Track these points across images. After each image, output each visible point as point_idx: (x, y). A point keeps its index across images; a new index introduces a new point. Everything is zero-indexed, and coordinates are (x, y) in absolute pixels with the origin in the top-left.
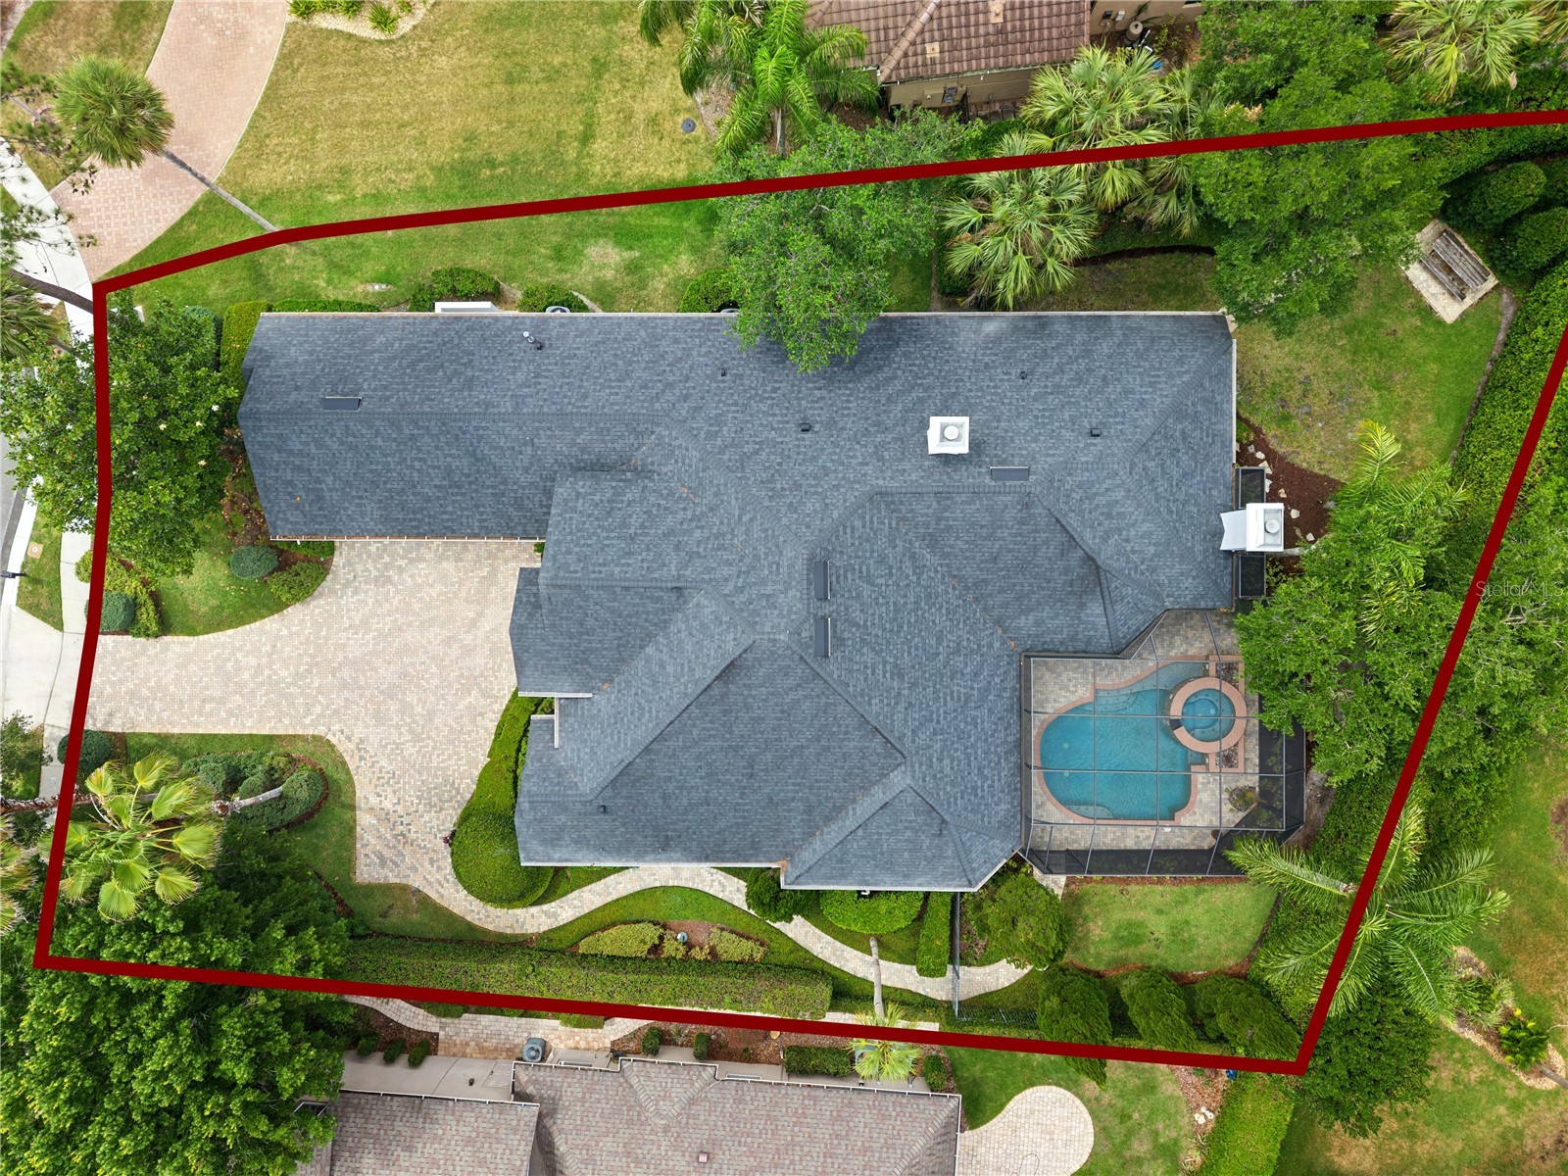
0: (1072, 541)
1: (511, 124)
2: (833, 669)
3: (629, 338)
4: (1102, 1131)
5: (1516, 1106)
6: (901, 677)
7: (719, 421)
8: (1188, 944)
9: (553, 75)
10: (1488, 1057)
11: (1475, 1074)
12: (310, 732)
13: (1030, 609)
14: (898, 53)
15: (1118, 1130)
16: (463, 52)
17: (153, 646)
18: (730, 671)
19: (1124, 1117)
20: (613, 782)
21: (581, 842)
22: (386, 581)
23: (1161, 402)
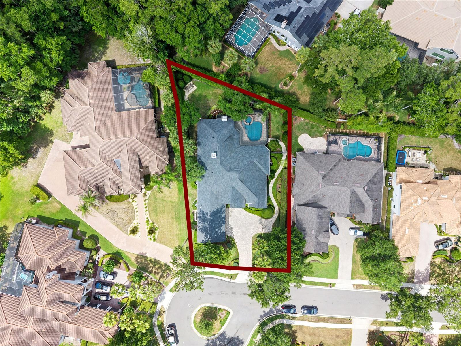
0: (226, 140)
1: (170, 212)
2: (241, 169)
3: (200, 195)
4: (304, 133)
5: (300, 78)
6: (243, 161)
7: (211, 183)
8: (279, 121)
9: (164, 206)
10: (294, 82)
11: (296, 83)
12: (252, 238)
13: (234, 145)
14: (165, 161)
15: (304, 130)
16: (160, 219)
17: (240, 261)
18: (242, 181)
19: (302, 130)
21: (264, 201)
22: (232, 228)
23: (209, 129)
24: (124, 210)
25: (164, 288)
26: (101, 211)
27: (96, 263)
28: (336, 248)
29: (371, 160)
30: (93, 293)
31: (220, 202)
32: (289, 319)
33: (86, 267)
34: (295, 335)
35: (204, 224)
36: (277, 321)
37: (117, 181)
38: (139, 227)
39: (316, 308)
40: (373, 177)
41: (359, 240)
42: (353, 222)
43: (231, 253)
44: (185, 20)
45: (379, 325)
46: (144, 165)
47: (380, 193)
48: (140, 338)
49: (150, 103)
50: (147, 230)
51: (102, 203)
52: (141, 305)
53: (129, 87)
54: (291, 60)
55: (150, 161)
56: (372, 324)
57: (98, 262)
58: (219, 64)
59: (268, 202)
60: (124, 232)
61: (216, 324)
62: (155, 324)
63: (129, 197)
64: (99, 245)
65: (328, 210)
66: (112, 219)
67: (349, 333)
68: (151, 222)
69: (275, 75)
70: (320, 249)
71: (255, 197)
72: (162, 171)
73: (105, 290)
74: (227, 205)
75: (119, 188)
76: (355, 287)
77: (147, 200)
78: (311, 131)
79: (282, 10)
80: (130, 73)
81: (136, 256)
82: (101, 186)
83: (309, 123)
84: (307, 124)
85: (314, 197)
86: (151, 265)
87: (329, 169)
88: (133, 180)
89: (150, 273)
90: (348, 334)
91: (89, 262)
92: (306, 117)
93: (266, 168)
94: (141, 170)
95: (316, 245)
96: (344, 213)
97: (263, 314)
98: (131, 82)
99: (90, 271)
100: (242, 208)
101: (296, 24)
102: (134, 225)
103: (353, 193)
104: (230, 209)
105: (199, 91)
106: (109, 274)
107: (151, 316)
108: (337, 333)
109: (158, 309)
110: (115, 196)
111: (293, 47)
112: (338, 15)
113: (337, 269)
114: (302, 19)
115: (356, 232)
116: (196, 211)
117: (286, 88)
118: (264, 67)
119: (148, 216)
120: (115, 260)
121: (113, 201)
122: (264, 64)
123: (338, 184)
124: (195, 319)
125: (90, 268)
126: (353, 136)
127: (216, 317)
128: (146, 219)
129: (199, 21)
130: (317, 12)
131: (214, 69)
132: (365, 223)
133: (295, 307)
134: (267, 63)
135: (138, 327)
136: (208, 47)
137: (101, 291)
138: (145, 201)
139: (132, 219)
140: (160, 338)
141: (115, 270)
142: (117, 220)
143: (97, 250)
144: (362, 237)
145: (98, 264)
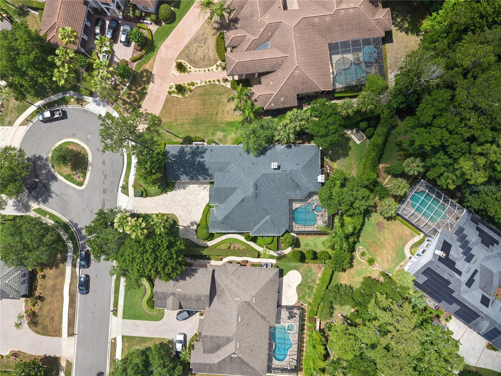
0: (294, 181)
1: (204, 112)
2: (257, 200)
3: (225, 149)
4: (303, 278)
5: (370, 272)
6: (268, 202)
7: (240, 163)
8: (317, 246)
9: (211, 104)
10: (366, 265)
11: (364, 267)
12: (171, 213)
13: (288, 191)
14: (267, 105)
15: (306, 278)
16: (196, 100)
17: (144, 199)
18: (242, 201)
19: (307, 275)
20: (224, 218)
21: (219, 228)
22: (184, 188)
23: (308, 159)
24: (207, 55)
25: (110, 105)
26: (205, 27)
27: (141, 21)
28: (160, 316)
29: (270, 361)
30: (104, 18)
31: (216, 174)
32: (73, 260)
33: (135, 7)
34: (53, 266)
35: (189, 154)
36: (70, 245)
37: (242, 44)
38: (186, 73)
39: (87, 293)
40: (248, 364)
41: (171, 346)
42: (192, 338)
43: (153, 188)
44: (451, 127)
45: (67, 370)
46: (263, 79)
47: (228, 372)
48: (47, 74)
49: (339, 86)
50: (182, 83)
51: (215, 28)
52: (89, 77)
53: (359, 60)
54: (393, 261)
55: (267, 85)
56: (67, 361)
57: (142, 23)
58: (388, 172)
59: (216, 233)
60: (180, 55)
61: (67, 170)
62: (66, 94)
63: (223, 61)
64: (163, 24)
65: (207, 308)
66: (195, 40)
67: (57, 333)
68: (192, 88)
69: (374, 242)
70: (158, 298)
71: (222, 218)
72: (256, 100)
73: (108, 31)
74: (213, 183)
75: (233, 47)
76: (113, 341)
77: (220, 83)
78: (305, 286)
79: (457, 250)
80: (376, 61)
81: (150, 70)
82: (236, 26)
83: (315, 284)
84: (314, 281)
85: (223, 291)
86: (139, 88)
87: (258, 310)
88: (243, 64)
89: (130, 88)
90: (56, 331)
91: (142, 12)
92: (322, 280)
93: (259, 230)
94: (256, 76)
95: (163, 293)
96: (204, 329)
97: (79, 227)
98: (366, 63)
99: (131, 12)
100: (210, 201)
101: (440, 268)
102: (188, 67)
103: (228, 340)
104: (208, 186)
105: (355, 146)
106: (127, 36)
107: (75, 89)
108: (56, 319)
109: (85, 97)
110: (223, 43)
111: (409, 264)
112: (449, 319)
113: (134, 319)
114: (446, 276)
115: (180, 342)
116: (206, 144)
117: (358, 255)
118: (384, 228)
119: (199, 85)
120: (145, 43)
121: (217, 41)
122: (387, 228)
123: (240, 321)
124: (73, 143)
125: (134, 12)
126: (299, 338)
127: (75, 170)
128: (195, 82)
129: (449, 146)
130: (454, 295)
131: (381, 166)
132: (192, 354)
133: (88, 266)
134: (389, 231)
135: (59, 71)
136: (412, 158)
137: (107, 27)
138: (218, 81)
139: (195, 64)
140: (49, 100)
141: (133, 44)
142: (195, 47)
143: (157, 22)
144: (174, 349)
145: (140, 23)
